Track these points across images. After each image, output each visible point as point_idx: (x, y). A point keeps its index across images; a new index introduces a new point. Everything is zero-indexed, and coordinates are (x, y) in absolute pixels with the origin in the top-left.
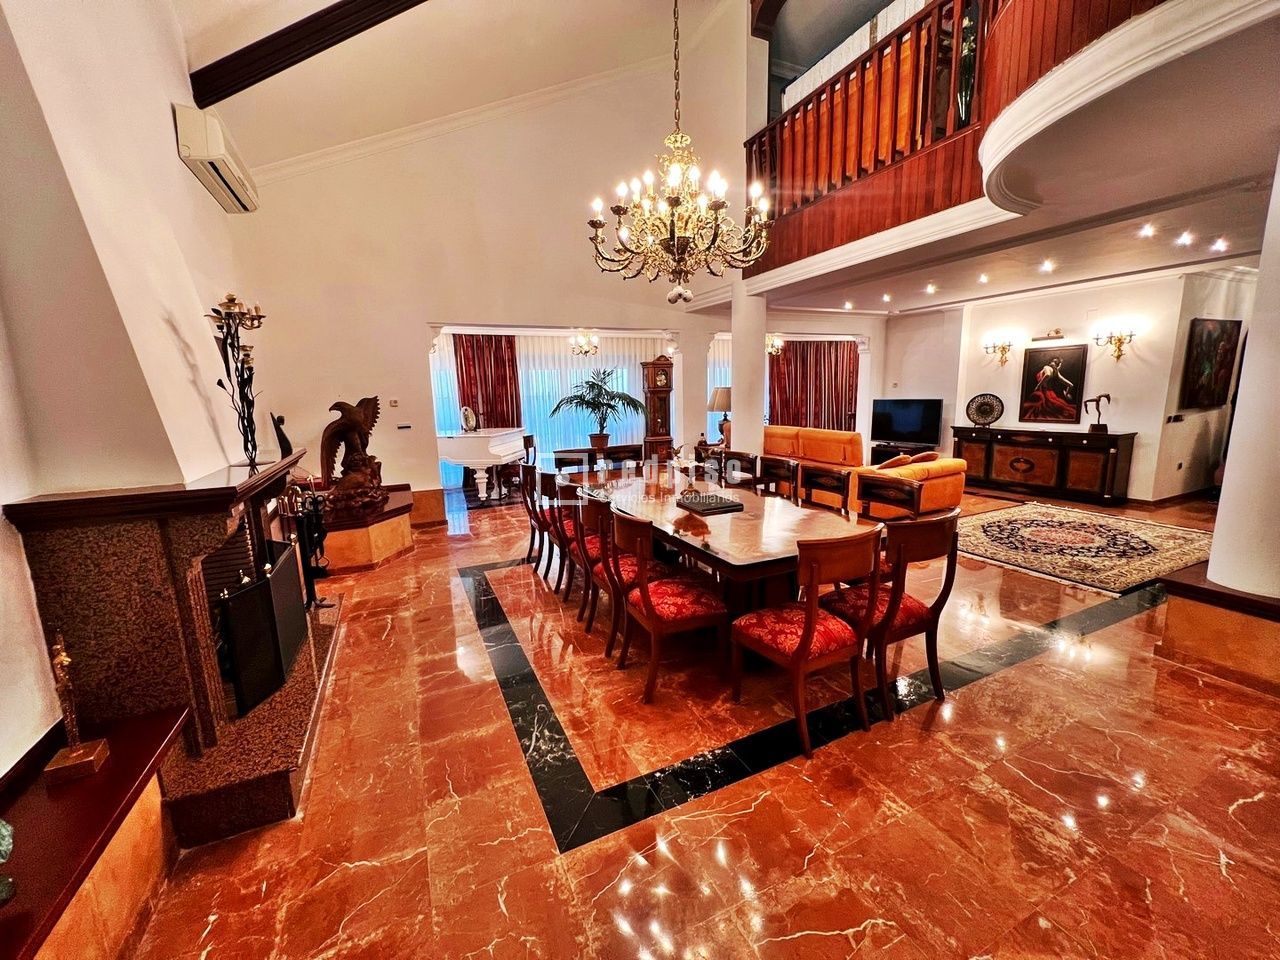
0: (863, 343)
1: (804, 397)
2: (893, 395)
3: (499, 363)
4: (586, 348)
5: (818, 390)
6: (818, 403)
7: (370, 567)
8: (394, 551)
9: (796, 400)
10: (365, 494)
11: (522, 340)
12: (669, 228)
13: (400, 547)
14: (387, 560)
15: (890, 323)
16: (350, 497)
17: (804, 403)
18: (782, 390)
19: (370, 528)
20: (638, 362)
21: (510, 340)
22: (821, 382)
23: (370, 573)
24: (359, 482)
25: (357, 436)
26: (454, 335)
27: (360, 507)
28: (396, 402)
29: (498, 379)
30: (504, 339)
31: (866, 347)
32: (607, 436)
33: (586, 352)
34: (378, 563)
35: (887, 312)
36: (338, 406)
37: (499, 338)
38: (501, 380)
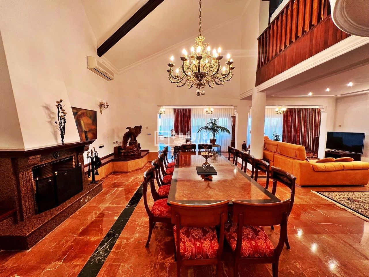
0: (323, 108)
1: (299, 129)
2: (338, 130)
3: (186, 116)
4: (209, 112)
5: (306, 126)
6: (305, 132)
7: (127, 172)
8: (136, 169)
9: (295, 131)
10: (132, 152)
11: (193, 110)
12: (198, 68)
13: (138, 168)
14: (133, 171)
15: (338, 100)
16: (129, 152)
17: (299, 131)
18: (289, 126)
19: (128, 162)
20: (230, 116)
21: (190, 110)
22: (307, 124)
23: (126, 174)
24: (131, 148)
25: (133, 136)
26: (174, 109)
27: (130, 155)
28: (147, 127)
29: (185, 121)
30: (188, 110)
31: (325, 110)
32: (215, 140)
33: (209, 113)
34: (129, 172)
35: (334, 96)
36: (128, 128)
37: (186, 109)
38: (186, 121)
